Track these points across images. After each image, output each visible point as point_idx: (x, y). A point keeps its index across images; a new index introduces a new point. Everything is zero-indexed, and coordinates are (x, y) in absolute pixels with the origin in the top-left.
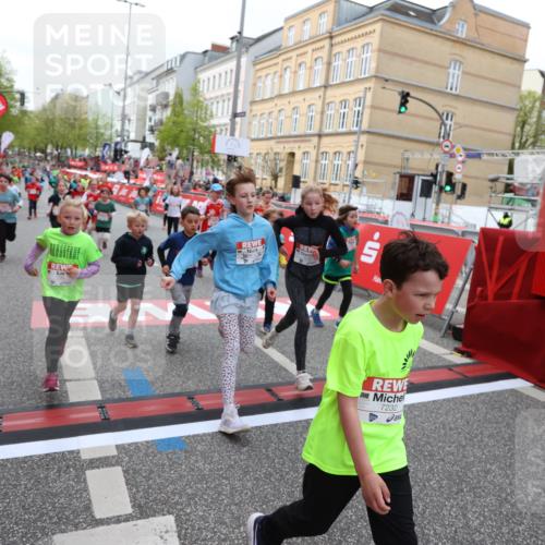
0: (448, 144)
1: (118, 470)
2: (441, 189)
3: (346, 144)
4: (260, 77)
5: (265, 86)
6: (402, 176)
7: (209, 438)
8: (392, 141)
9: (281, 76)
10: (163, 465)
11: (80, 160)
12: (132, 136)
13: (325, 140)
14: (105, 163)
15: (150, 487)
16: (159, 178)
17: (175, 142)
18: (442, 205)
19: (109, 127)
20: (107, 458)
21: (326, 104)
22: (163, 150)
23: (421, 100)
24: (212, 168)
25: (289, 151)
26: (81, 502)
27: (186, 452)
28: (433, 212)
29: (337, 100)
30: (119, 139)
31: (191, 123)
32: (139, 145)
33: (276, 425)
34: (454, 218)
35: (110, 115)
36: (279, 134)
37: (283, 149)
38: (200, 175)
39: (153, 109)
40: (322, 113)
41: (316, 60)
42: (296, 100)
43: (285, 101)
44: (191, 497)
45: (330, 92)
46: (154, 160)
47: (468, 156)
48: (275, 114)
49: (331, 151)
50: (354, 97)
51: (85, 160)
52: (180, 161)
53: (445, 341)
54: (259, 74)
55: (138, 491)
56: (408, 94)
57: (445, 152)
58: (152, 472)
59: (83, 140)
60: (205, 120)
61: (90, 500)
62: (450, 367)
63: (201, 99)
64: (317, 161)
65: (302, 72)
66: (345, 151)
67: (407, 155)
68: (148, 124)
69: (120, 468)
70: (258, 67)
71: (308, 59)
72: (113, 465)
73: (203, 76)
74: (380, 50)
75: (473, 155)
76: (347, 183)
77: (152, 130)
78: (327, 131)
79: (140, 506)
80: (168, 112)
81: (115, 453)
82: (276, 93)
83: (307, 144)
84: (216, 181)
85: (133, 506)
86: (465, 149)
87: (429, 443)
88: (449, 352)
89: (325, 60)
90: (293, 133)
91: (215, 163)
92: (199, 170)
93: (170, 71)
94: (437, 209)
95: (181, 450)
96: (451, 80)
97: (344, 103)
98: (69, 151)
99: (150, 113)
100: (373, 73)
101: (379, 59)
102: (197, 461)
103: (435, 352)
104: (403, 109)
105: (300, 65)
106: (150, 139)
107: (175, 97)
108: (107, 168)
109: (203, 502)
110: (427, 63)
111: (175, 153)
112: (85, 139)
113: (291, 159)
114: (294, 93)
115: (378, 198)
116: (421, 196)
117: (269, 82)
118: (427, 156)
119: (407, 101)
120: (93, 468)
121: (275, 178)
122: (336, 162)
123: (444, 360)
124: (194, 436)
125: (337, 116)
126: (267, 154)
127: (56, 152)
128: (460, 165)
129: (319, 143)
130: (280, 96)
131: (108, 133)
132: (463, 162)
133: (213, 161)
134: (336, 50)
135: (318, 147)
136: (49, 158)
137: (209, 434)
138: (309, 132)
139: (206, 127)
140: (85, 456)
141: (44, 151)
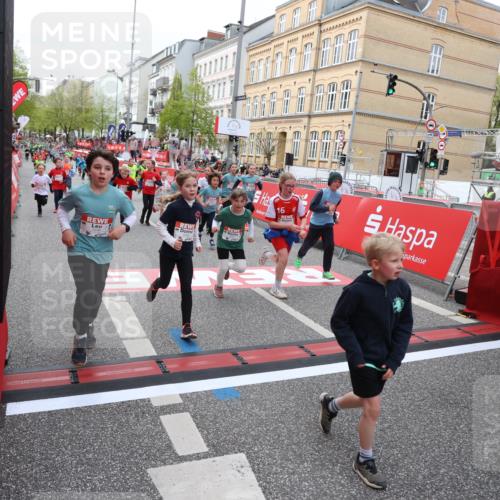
0: (432, 122)
1: (187, 416)
2: (426, 165)
3: (334, 123)
4: (254, 62)
5: (258, 71)
6: (389, 153)
7: (259, 389)
8: (376, 121)
9: (273, 61)
10: (225, 412)
11: (87, 141)
12: (134, 119)
13: (314, 121)
14: (111, 144)
15: (218, 429)
16: (161, 157)
17: (176, 124)
18: (426, 180)
19: (113, 110)
20: (174, 405)
21: (316, 87)
22: (164, 130)
23: (407, 83)
24: (210, 147)
25: (281, 131)
26: (163, 443)
27: (242, 400)
28: (418, 186)
29: (326, 83)
30: (123, 121)
31: (191, 106)
32: (141, 127)
33: (314, 377)
34: (437, 192)
35: (114, 99)
36: (272, 116)
37: (275, 129)
38: (199, 153)
39: (154, 94)
40: (312, 95)
41: (306, 46)
42: (288, 83)
43: (277, 84)
44: (256, 439)
45: (319, 76)
46: (155, 141)
47: (450, 134)
48: (268, 96)
49: (320, 131)
50: (341, 80)
51: (91, 140)
52: (184, 142)
53: (449, 303)
54: (253, 59)
55: (209, 433)
56: (396, 77)
57: (430, 131)
58: (216, 417)
59: (89, 123)
60: (203, 102)
61: (169, 440)
62: (459, 327)
63: (200, 83)
64: (307, 140)
65: (293, 57)
66: (333, 131)
67: (390, 134)
68: (149, 107)
69: (188, 413)
70: (251, 53)
71: (298, 45)
72: (182, 412)
73: (201, 62)
74: (366, 36)
75: (455, 133)
76: (336, 160)
77: (153, 113)
78: (316, 112)
79: (214, 446)
80: (168, 95)
81: (180, 401)
82: (269, 77)
83: (298, 124)
84: (214, 159)
85: (208, 446)
86: (448, 128)
87: (453, 394)
88: (453, 313)
89: (314, 46)
90: (285, 114)
91: (213, 143)
92: (197, 150)
93: (170, 57)
94: (422, 183)
95: (237, 398)
96: (432, 64)
97: (333, 86)
98: (76, 132)
99: (151, 97)
100: (359, 57)
101: (365, 44)
102: (253, 408)
103: (442, 314)
104: (391, 92)
105: (291, 51)
106: (152, 121)
107: (175, 82)
108: (112, 148)
109: (267, 442)
110: (411, 48)
111: (176, 134)
112: (91, 122)
113: (282, 138)
114: (285, 77)
115: (365, 174)
116: (407, 172)
117: (262, 67)
118: (410, 134)
119: (395, 84)
120: (165, 414)
121: (269, 156)
122: (325, 141)
123: (451, 320)
124: (245, 387)
125: (326, 98)
126: (260, 134)
127: (64, 134)
128: (442, 143)
129: (309, 123)
130: (273, 79)
131: (112, 116)
132: (445, 140)
133: (210, 141)
134: (325, 36)
135: (307, 127)
136: (58, 139)
137: (258, 385)
138: (299, 113)
139: (204, 109)
140: (155, 404)
141: (53, 133)
